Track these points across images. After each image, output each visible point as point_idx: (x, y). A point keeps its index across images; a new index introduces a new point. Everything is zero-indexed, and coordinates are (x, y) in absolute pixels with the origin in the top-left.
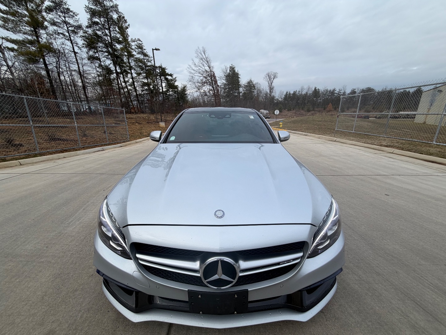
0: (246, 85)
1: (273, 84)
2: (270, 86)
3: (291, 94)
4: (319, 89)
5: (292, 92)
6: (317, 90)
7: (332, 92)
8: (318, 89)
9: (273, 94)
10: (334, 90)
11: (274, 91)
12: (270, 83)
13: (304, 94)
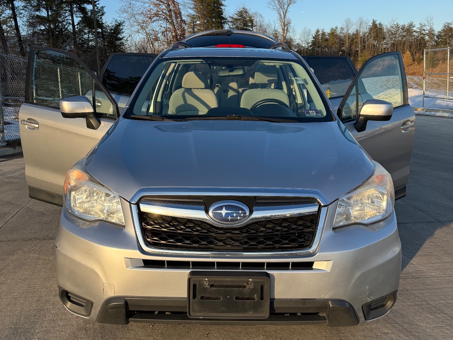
0: (235, 18)
1: (288, 15)
2: (283, 18)
3: (326, 34)
4: (382, 23)
5: (328, 31)
6: (378, 26)
7: (408, 30)
8: (380, 24)
9: (289, 35)
10: (411, 25)
11: (292, 30)
12: (282, 13)
13: (353, 34)
